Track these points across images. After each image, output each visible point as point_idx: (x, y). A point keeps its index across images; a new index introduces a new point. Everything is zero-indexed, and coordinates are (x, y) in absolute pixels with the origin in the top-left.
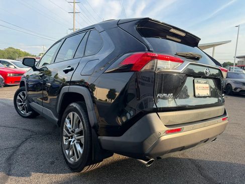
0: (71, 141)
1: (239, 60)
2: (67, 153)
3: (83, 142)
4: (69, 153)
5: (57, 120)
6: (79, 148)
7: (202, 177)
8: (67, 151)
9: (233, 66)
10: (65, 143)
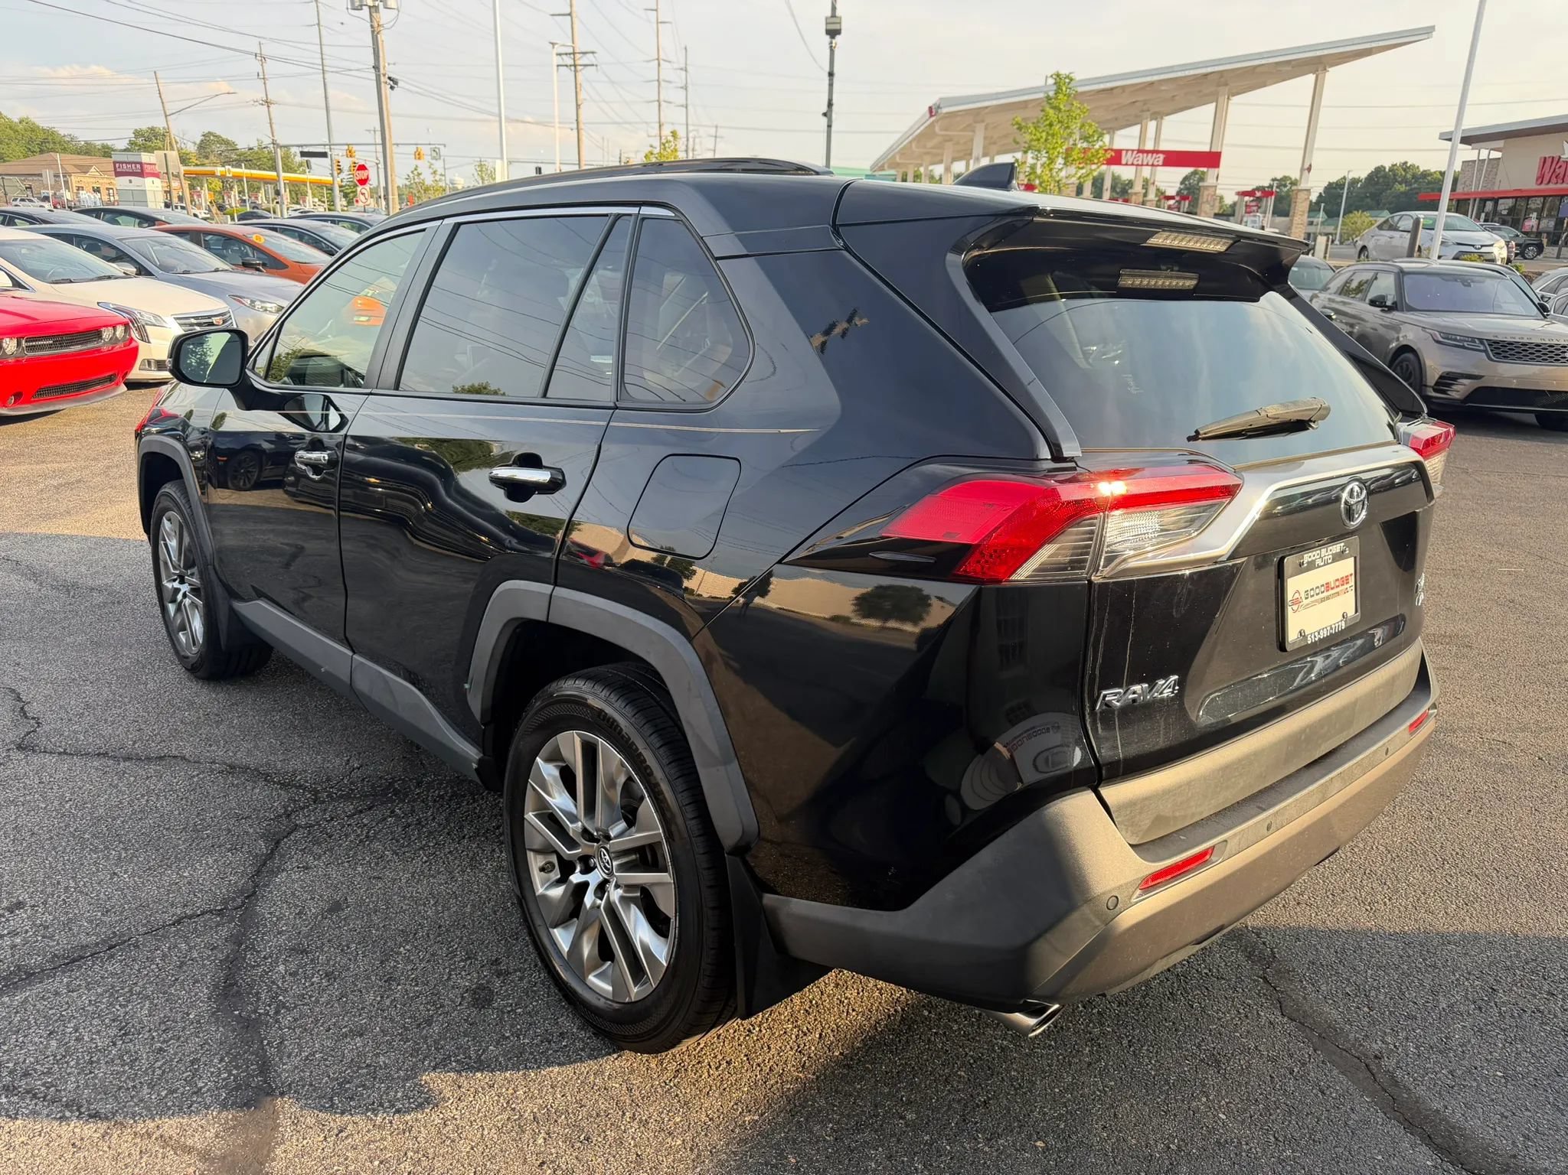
0: (585, 885)
1: (1468, 153)
2: (565, 947)
3: (667, 904)
4: (576, 945)
5: (472, 752)
6: (641, 932)
7: (1291, 1026)
8: (563, 938)
9: (1433, 205)
10: (540, 890)
